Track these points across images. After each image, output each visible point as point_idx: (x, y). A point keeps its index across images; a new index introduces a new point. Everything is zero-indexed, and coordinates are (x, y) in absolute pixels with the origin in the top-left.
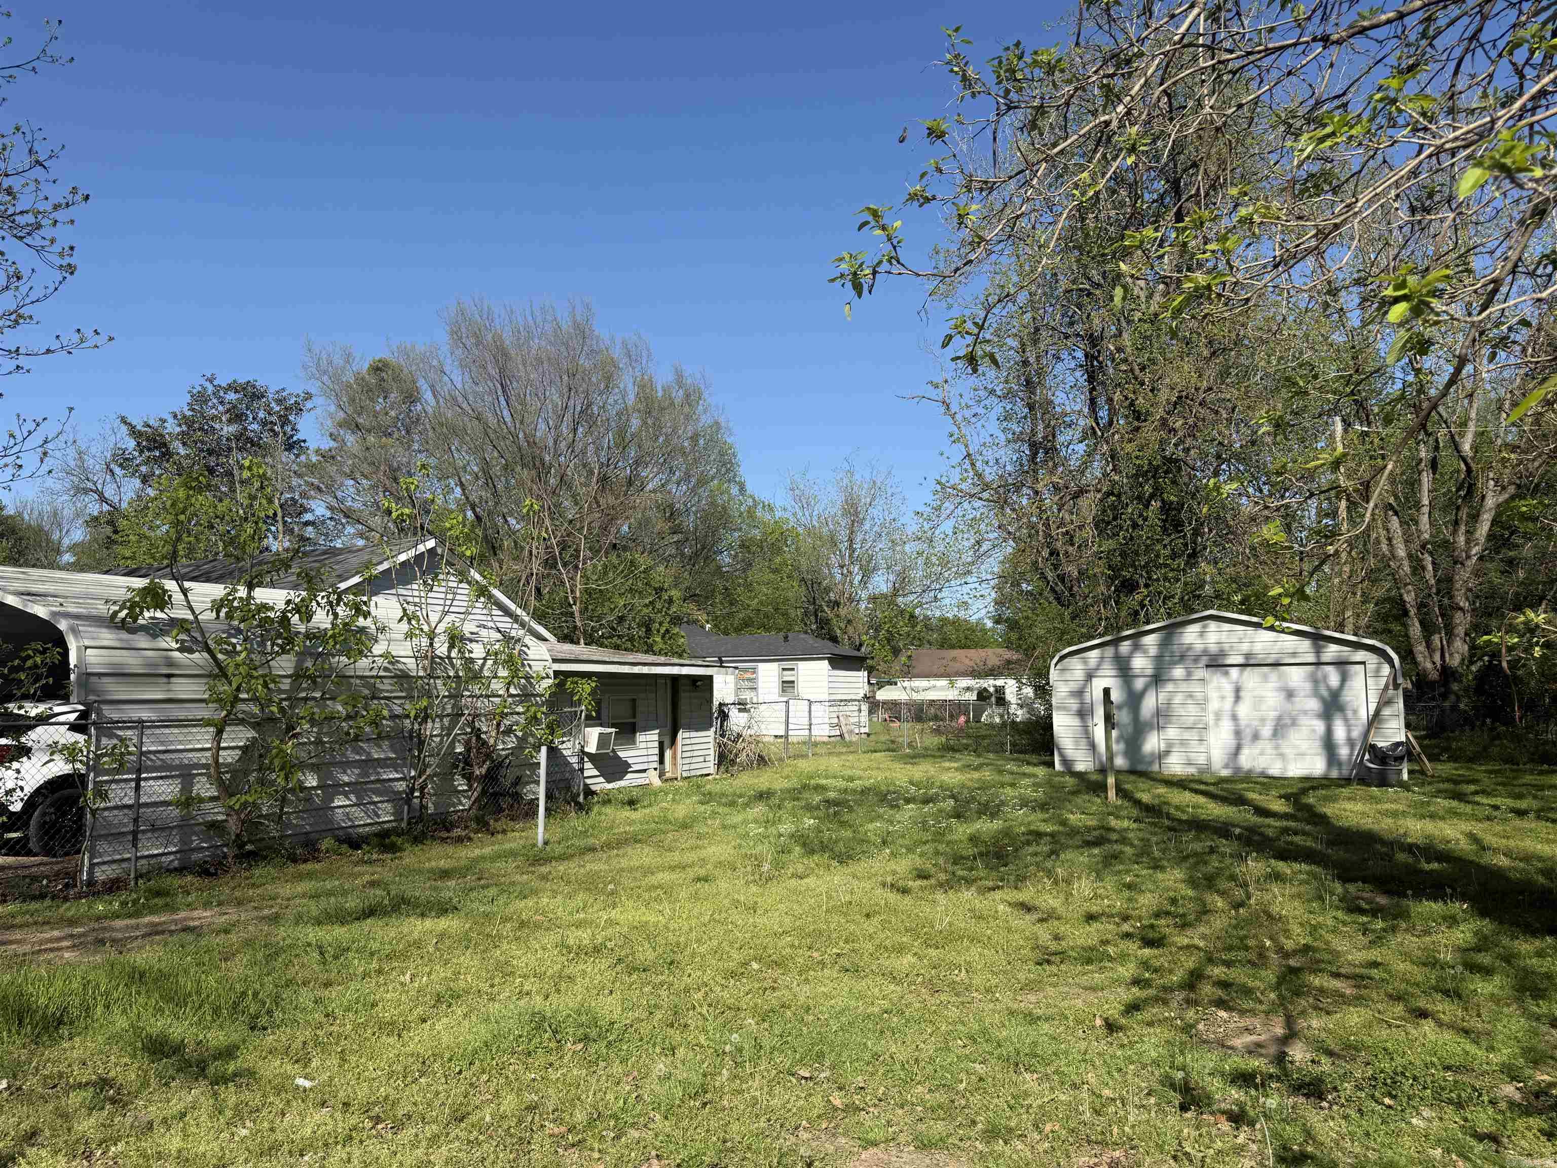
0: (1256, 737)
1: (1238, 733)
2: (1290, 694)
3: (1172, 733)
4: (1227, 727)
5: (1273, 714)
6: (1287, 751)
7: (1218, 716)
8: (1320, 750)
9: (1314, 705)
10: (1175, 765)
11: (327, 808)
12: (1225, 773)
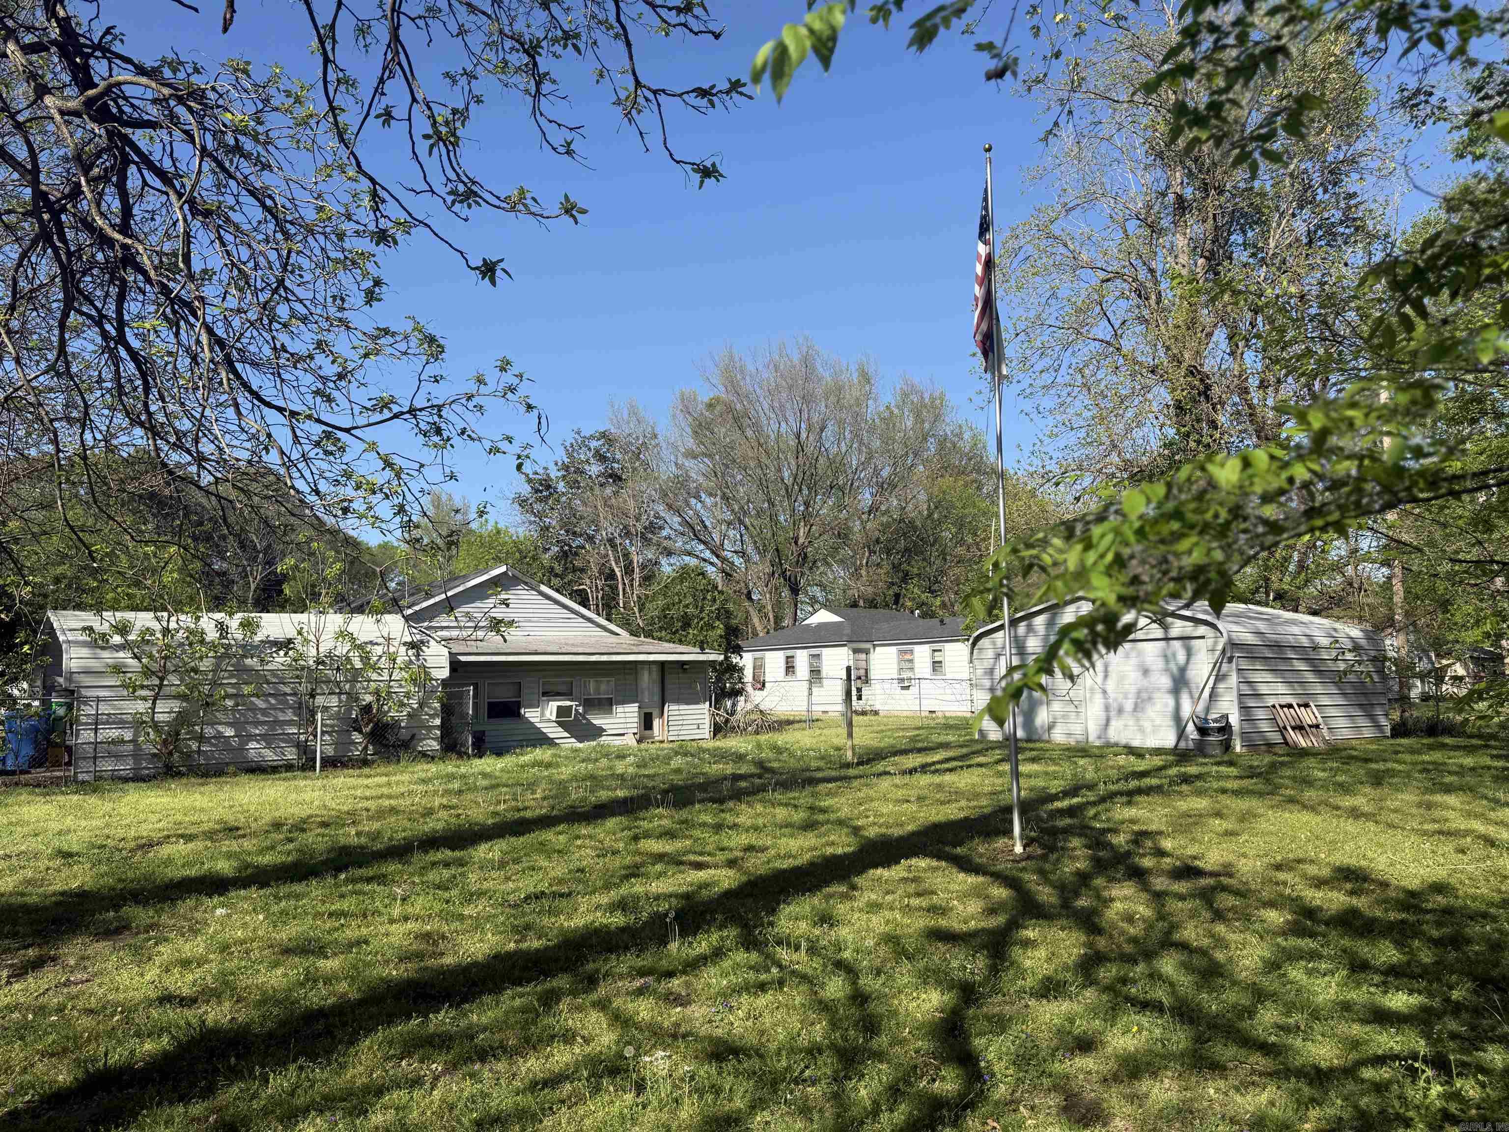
0: (1120, 711)
1: (1107, 708)
2: (1146, 672)
3: (1056, 706)
4: (1099, 699)
5: (1133, 690)
6: (1147, 725)
7: (1092, 690)
8: (1172, 723)
9: (1165, 682)
10: (1059, 736)
11: (242, 749)
12: (1097, 743)
